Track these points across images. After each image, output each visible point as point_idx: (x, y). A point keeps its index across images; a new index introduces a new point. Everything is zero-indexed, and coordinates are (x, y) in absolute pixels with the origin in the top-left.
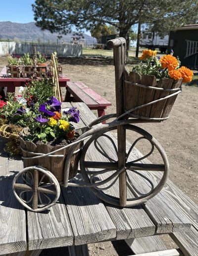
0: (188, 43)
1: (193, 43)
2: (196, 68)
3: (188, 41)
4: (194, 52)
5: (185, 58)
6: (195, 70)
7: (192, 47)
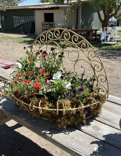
0: (14, 18)
1: (18, 18)
2: (24, 34)
3: (14, 17)
4: (20, 23)
5: (14, 27)
6: (23, 34)
7: (17, 20)
